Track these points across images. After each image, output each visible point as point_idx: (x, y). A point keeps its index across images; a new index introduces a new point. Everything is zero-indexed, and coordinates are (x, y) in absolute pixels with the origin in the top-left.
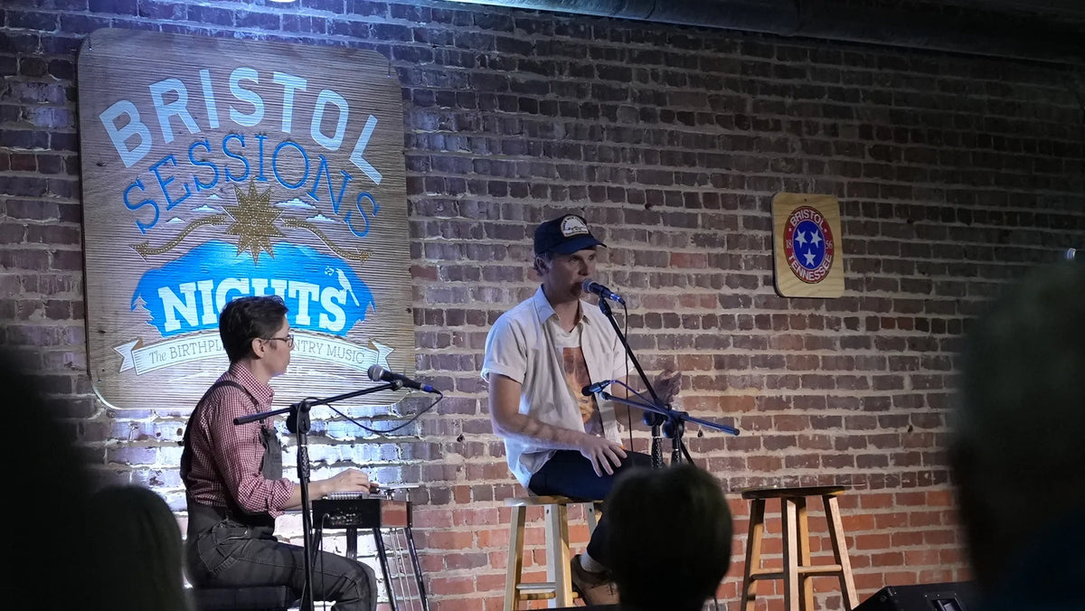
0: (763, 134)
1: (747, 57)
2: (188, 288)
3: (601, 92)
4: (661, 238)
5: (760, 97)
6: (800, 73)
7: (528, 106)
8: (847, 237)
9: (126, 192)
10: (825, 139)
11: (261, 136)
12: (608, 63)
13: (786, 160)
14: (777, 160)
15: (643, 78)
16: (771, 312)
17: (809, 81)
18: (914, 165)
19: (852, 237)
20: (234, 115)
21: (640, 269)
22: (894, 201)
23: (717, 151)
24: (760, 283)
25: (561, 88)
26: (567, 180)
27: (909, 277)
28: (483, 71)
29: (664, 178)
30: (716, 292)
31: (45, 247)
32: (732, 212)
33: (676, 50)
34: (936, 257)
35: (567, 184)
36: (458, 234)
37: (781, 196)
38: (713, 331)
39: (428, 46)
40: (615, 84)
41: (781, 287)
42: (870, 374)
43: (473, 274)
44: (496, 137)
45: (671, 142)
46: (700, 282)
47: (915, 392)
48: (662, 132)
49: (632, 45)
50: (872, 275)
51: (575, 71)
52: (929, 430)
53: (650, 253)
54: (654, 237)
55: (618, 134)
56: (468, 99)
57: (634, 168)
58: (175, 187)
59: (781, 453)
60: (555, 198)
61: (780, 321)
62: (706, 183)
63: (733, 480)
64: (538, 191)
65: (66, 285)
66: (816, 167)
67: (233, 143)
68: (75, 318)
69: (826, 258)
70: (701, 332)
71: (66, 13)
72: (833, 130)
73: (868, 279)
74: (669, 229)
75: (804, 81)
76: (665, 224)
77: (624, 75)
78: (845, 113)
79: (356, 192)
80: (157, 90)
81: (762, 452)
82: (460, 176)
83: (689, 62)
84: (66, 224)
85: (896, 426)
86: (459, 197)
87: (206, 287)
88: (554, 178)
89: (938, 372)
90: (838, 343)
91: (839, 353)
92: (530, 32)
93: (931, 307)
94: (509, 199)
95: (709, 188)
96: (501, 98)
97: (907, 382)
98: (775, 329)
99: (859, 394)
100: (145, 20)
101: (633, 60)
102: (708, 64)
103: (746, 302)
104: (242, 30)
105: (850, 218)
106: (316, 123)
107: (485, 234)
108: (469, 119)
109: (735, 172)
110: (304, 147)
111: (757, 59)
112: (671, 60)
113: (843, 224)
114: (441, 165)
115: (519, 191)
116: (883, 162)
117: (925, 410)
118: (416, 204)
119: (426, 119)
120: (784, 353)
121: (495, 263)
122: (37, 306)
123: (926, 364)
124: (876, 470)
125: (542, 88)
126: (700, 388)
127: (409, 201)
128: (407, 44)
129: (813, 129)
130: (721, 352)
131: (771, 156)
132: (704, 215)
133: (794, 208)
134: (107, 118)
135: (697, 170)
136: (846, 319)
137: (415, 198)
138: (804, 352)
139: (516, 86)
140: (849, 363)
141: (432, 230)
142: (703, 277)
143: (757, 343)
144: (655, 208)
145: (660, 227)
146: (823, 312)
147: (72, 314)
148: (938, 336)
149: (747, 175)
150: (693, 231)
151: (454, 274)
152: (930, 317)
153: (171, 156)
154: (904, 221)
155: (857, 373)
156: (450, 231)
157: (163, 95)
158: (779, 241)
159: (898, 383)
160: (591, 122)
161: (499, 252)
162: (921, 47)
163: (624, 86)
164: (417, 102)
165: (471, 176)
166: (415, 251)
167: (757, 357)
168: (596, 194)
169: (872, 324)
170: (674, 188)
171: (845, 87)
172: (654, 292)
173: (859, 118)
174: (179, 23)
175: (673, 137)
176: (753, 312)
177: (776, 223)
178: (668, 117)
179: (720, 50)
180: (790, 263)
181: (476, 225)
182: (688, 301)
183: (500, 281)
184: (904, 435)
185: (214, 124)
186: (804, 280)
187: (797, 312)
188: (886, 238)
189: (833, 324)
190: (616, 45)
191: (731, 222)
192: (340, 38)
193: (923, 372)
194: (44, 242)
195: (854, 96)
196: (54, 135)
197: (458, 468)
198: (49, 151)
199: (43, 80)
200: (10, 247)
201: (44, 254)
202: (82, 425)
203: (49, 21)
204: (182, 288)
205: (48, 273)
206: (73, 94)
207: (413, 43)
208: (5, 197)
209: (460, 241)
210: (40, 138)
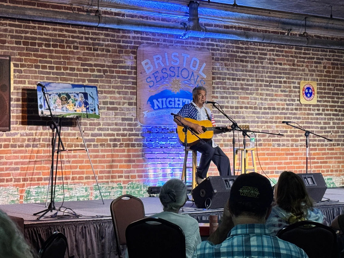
0: (299, 68)
1: (296, 50)
2: (160, 100)
3: (260, 58)
4: (272, 90)
5: (298, 59)
6: (309, 54)
7: (242, 61)
8: (318, 91)
9: (147, 79)
10: (315, 69)
11: (179, 68)
12: (262, 52)
13: (304, 73)
14: (302, 74)
15: (270, 55)
16: (298, 107)
17: (311, 56)
18: (336, 75)
19: (320, 91)
20: (173, 63)
21: (267, 97)
22: (331, 83)
23: (287, 71)
24: (296, 101)
25: (250, 57)
26: (250, 77)
27: (334, 100)
28: (231, 53)
29: (274, 77)
30: (285, 102)
31: (128, 90)
32: (290, 85)
33: (279, 49)
34: (340, 95)
35: (250, 78)
36: (224, 89)
37: (303, 81)
38: (284, 111)
39: (219, 48)
40: (263, 56)
41: (301, 102)
42: (322, 121)
43: (227, 98)
44: (234, 68)
45: (276, 69)
46: (281, 100)
47: (334, 125)
48: (274, 67)
49: (268, 48)
50: (324, 99)
51: (254, 53)
52: (336, 134)
53: (269, 94)
54: (271, 90)
55: (263, 67)
56: (228, 60)
57: (267, 75)
58: (158, 78)
59: (299, 138)
60: (247, 81)
61: (301, 109)
62: (284, 78)
63: (287, 144)
64: (243, 80)
65: (133, 98)
66: (312, 75)
67: (172, 69)
68: (134, 105)
69: (313, 95)
70: (281, 111)
71: (135, 40)
72: (317, 67)
73: (323, 100)
74: (274, 88)
75: (310, 56)
76: (274, 87)
77: (266, 54)
78: (320, 63)
79: (200, 80)
80: (155, 57)
81: (294, 138)
82: (225, 76)
83: (282, 51)
84: (133, 86)
85: (328, 133)
86: (224, 81)
87: (164, 99)
88: (247, 77)
89: (339, 121)
90: (315, 114)
91: (315, 116)
92: (243, 45)
93: (339, 107)
94: (236, 82)
95: (285, 79)
96: (235, 59)
97: (331, 123)
98: (299, 111)
99: (319, 126)
100: (153, 42)
101: (268, 51)
102: (286, 52)
103: (293, 105)
104: (175, 44)
105: (319, 87)
106: (191, 65)
107: (230, 89)
108: (228, 64)
109: (291, 76)
110: (188, 70)
111: (298, 51)
112: (277, 51)
113: (317, 88)
114: (221, 74)
115: (239, 80)
116: (329, 74)
117: (336, 129)
118: (214, 83)
119: (217, 64)
120: (301, 116)
121: (232, 95)
122: (126, 103)
123: (336, 119)
124: (322, 143)
125: (246, 57)
126: (280, 123)
127: (213, 82)
128: (214, 47)
129: (312, 66)
130: (286, 116)
131: (301, 73)
132: (283, 86)
133: (306, 84)
134: (143, 63)
135: (282, 75)
136: (317, 109)
137: (214, 81)
138: (306, 116)
139: (239, 57)
140: (317, 119)
141: (218, 88)
142: (282, 99)
143: (295, 114)
144: (271, 84)
145: (272, 88)
146: (311, 107)
148: (340, 113)
149: (294, 77)
150: (280, 89)
151: (222, 98)
152: (338, 109)
153: (157, 71)
154: (333, 87)
155: (319, 121)
156: (222, 88)
157: (156, 58)
158: (301, 91)
159: (329, 123)
160: (257, 65)
161: (233, 93)
162: (339, 48)
163: (265, 57)
164: (215, 60)
165: (228, 76)
166: (213, 93)
167: (294, 117)
168: (257, 81)
169: (323, 110)
170: (276, 79)
171: (320, 57)
172: (270, 102)
173: (323, 64)
174: (161, 43)
175: (277, 68)
176: (294, 107)
177: (301, 87)
178: (276, 64)
179: (290, 49)
180: (304, 96)
181: (228, 87)
182: (278, 104)
183: (233, 99)
184: (330, 135)
185: (168, 65)
186: (307, 100)
187: (305, 107)
188: (328, 91)
189: (314, 110)
190: (264, 48)
191: (290, 87)
192: (198, 46)
193: (335, 121)
195: (322, 59)
196: (131, 67)
197: (221, 140)
198: (130, 70)
199: (129, 55)
200: (120, 90)
201: (128, 92)
202: (135, 128)
203: (131, 42)
204: (159, 100)
205: (129, 96)
206: (136, 58)
207: (215, 47)
208: (120, 80)
209: (224, 90)
210: (128, 67)
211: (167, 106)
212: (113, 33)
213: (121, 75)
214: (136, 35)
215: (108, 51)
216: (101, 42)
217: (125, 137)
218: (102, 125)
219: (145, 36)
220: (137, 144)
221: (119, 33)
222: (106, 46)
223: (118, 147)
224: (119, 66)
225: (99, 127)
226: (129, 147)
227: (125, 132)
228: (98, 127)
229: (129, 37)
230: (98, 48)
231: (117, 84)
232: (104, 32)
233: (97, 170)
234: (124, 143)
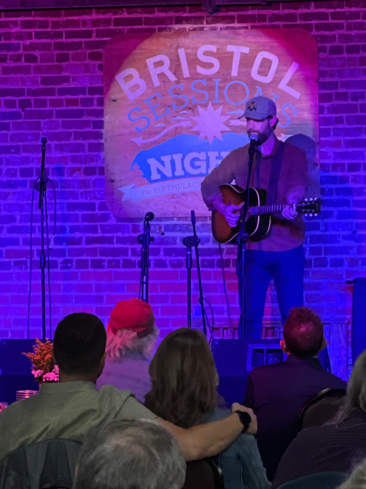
2: (166, 159)
9: (129, 113)
20: (200, 70)
31: (84, 142)
36: (358, 123)
39: (342, 21)
65: (95, 159)
68: (100, 175)
71: (99, 28)
80: (150, 62)
84: (95, 130)
86: (360, 102)
87: (177, 157)
100: (147, 27)
104: (209, 26)
106: (255, 69)
114: (348, 85)
118: (327, 108)
119: (337, 61)
122: (79, 169)
127: (322, 107)
128: (326, 22)
134: (119, 78)
137: (326, 105)
141: (339, 121)
147: (98, 173)
151: (354, 144)
156: (352, 121)
157: (154, 64)
164: (331, 53)
174: (169, 26)
185: (186, 75)
192: (277, 23)
194: (82, 139)
196: (89, 88)
197: (351, 248)
198: (87, 96)
199: (85, 62)
200: (63, 142)
201: (82, 145)
202: (101, 225)
203: (88, 34)
204: (163, 158)
205: (85, 154)
206: (100, 67)
207: (330, 21)
208: (61, 120)
209: (360, 126)
210: (82, 90)
211: (186, 172)
212: (43, 19)
213: (63, 108)
214: (101, 17)
215: (31, 59)
216: (14, 41)
217: (76, 247)
218: (18, 221)
219: (125, 15)
220: (109, 262)
221: (59, 15)
222: (26, 48)
223: (59, 267)
224: (59, 89)
225: (13, 224)
226: (88, 268)
227: (78, 235)
228: (9, 225)
229: (85, 23)
230: (6, 56)
231: (55, 129)
232: (20, 19)
233: (9, 317)
234: (75, 258)
